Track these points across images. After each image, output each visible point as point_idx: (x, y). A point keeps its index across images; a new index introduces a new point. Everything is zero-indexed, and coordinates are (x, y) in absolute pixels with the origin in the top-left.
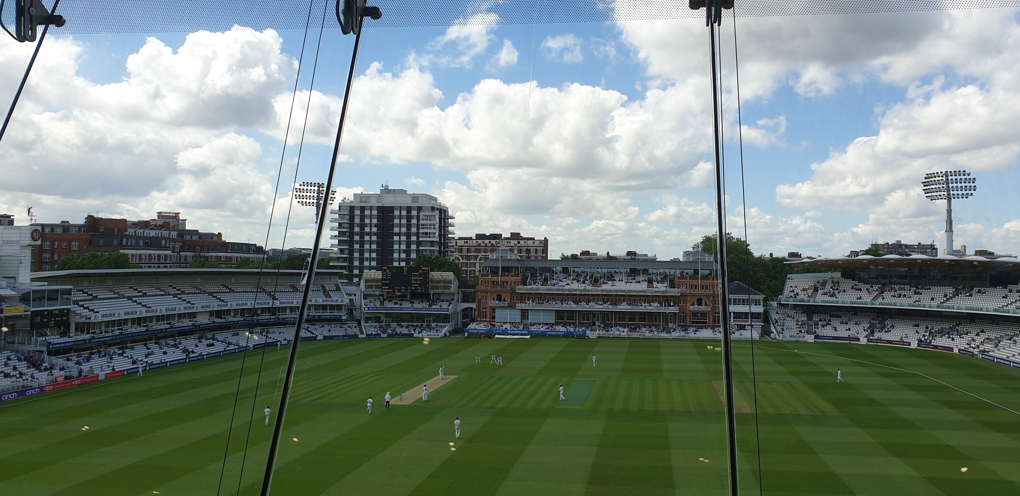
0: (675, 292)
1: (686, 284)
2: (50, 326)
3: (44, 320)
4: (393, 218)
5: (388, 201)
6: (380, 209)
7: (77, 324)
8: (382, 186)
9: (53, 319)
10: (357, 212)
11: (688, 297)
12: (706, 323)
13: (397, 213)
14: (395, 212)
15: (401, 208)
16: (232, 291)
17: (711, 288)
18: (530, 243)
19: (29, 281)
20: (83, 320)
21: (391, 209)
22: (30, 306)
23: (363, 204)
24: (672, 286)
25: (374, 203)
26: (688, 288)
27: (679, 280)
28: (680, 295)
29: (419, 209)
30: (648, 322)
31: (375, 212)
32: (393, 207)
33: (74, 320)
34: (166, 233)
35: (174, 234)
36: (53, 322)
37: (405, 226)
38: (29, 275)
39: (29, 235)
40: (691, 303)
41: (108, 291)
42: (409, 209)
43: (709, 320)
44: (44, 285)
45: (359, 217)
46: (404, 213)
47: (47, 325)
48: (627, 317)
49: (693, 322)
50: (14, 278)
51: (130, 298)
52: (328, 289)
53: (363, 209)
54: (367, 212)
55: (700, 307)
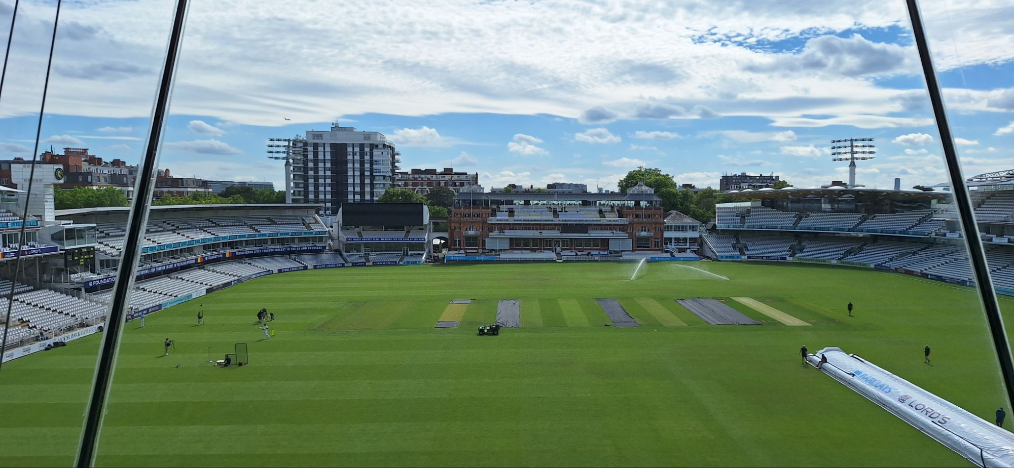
0: (624, 221)
1: (633, 214)
2: (81, 263)
3: (76, 258)
4: (346, 154)
5: (340, 139)
6: (334, 146)
7: (102, 262)
8: (333, 124)
9: (82, 257)
10: (311, 149)
11: (634, 225)
12: (649, 247)
13: (350, 149)
14: (348, 148)
15: (353, 146)
16: (218, 225)
17: (653, 216)
18: (463, 177)
19: (53, 220)
20: (109, 257)
21: (344, 146)
22: (64, 245)
23: (316, 141)
24: (620, 216)
25: (328, 140)
26: (634, 217)
27: (627, 211)
28: (627, 223)
29: (372, 146)
30: (602, 246)
31: (328, 149)
32: (346, 144)
33: (99, 257)
36: (83, 260)
37: (359, 162)
38: (53, 214)
39: (53, 174)
40: (637, 230)
41: (115, 228)
42: (362, 146)
43: (651, 245)
44: (70, 224)
45: (312, 153)
46: (357, 149)
47: (77, 263)
48: (583, 243)
49: (638, 247)
50: (41, 216)
52: (308, 222)
53: (316, 146)
54: (321, 149)
55: (644, 234)
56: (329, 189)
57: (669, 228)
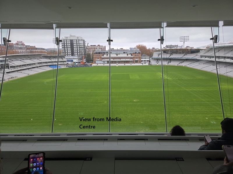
8: (70, 35)
15: (75, 40)
16: (42, 58)
17: (138, 55)
18: (102, 47)
21: (73, 40)
25: (69, 39)
27: (133, 54)
28: (133, 57)
29: (79, 40)
33: (10, 66)
34: (23, 46)
35: (25, 46)
40: (135, 59)
41: (15, 59)
42: (77, 40)
44: (2, 58)
48: (123, 62)
49: (135, 62)
51: (20, 60)
53: (66, 40)
54: (67, 41)
55: (137, 60)
56: (70, 50)
57: (142, 58)
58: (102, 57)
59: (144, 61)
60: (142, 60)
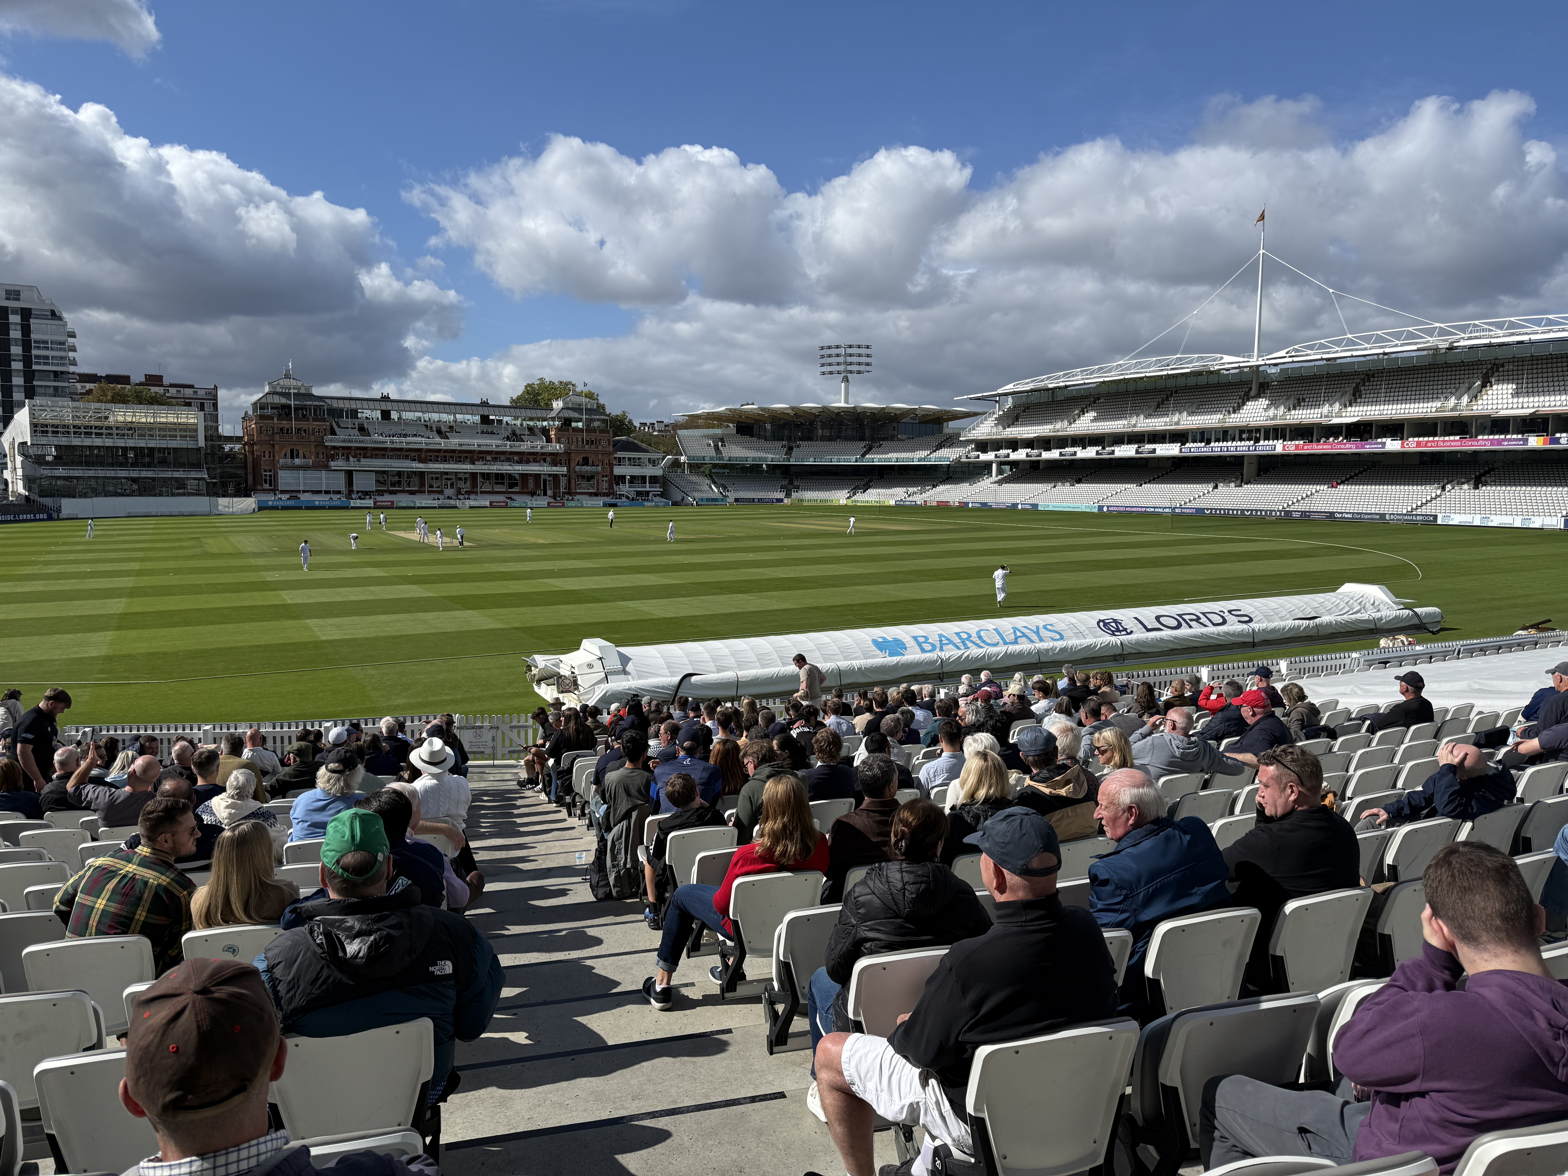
0: (556, 448)
1: (568, 438)
11: (573, 455)
12: (593, 488)
17: (597, 442)
24: (549, 440)
26: (571, 443)
27: (559, 433)
28: (562, 451)
42: (3, 312)
43: (598, 485)
55: (586, 468)
58: (330, 441)
59: (633, 479)
60: (618, 471)
